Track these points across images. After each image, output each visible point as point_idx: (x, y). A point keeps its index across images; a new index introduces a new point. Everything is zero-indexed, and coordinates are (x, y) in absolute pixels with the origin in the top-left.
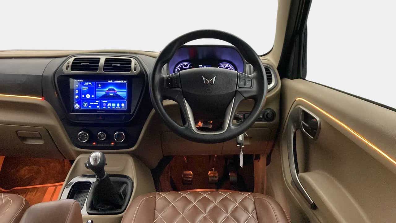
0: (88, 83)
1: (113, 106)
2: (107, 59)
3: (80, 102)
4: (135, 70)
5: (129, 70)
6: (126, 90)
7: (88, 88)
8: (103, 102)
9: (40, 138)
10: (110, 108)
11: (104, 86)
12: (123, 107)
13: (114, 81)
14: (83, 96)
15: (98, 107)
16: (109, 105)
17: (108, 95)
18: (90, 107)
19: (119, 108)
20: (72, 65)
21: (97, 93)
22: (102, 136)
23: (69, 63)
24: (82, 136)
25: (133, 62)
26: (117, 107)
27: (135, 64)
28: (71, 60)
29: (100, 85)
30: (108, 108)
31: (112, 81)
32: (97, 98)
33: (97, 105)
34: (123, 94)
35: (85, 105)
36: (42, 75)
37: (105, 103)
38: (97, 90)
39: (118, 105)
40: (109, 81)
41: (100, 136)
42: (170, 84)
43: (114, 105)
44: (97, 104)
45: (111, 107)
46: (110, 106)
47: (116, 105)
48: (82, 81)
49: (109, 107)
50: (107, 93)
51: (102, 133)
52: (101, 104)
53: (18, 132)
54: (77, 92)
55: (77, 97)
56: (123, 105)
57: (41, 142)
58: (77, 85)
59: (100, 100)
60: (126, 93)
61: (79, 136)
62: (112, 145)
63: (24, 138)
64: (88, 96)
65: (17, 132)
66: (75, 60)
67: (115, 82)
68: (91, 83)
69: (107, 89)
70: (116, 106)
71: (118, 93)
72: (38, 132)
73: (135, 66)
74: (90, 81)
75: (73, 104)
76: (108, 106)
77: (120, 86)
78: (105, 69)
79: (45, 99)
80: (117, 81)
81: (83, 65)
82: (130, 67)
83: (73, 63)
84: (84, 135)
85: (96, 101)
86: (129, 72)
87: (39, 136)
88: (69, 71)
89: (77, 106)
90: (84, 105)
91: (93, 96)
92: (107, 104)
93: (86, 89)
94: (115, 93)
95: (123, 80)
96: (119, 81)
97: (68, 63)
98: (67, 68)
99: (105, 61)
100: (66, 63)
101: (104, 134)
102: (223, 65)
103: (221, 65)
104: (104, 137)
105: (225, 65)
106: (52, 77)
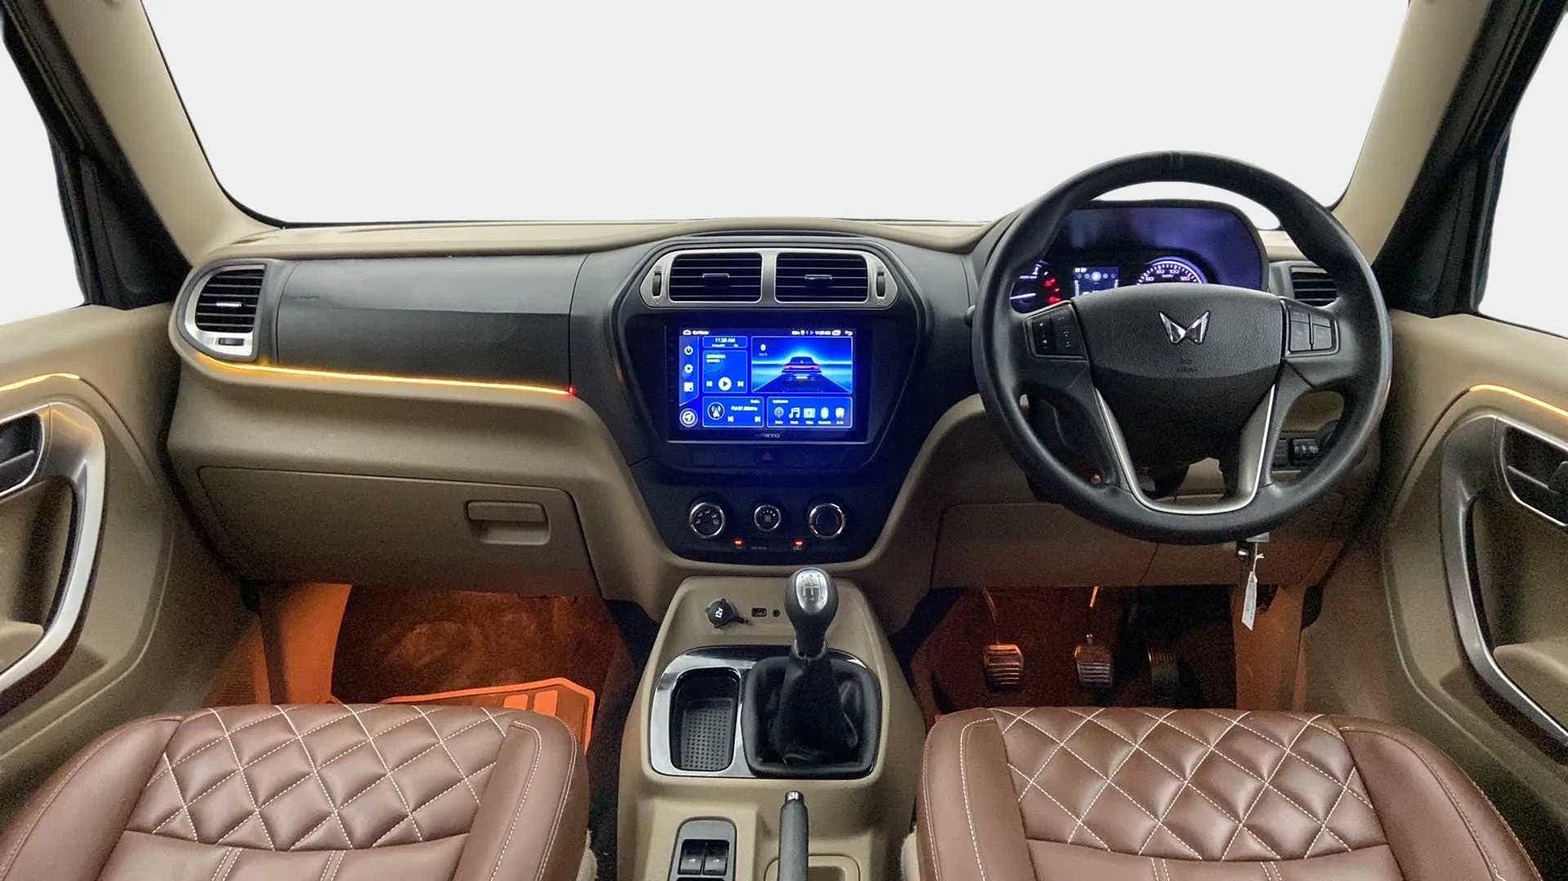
0: (724, 340)
1: (806, 415)
2: (781, 256)
3: (696, 405)
4: (881, 292)
5: (862, 293)
6: (850, 362)
7: (723, 356)
8: (775, 402)
9: (542, 525)
10: (796, 422)
11: (776, 350)
12: (840, 419)
13: (812, 333)
14: (710, 384)
15: (757, 419)
16: (795, 413)
17: (790, 379)
18: (731, 419)
19: (829, 423)
20: (672, 281)
21: (755, 372)
22: (768, 519)
23: (660, 274)
24: (705, 521)
25: (873, 263)
26: (823, 420)
27: (880, 274)
28: (666, 264)
29: (763, 347)
30: (792, 422)
31: (803, 332)
32: (753, 391)
33: (752, 414)
34: (839, 376)
35: (716, 414)
36: (568, 313)
37: (779, 405)
38: (753, 362)
39: (825, 413)
40: (794, 333)
41: (761, 518)
42: (1045, 342)
43: (810, 413)
44: (756, 409)
45: (802, 420)
46: (798, 416)
47: (818, 413)
48: (707, 333)
49: (795, 419)
50: (789, 372)
51: (770, 509)
52: (766, 412)
53: (470, 505)
54: (690, 371)
55: (688, 387)
56: (840, 412)
57: (540, 539)
58: (689, 348)
59: (766, 396)
60: (850, 372)
61: (695, 518)
62: (798, 549)
63: (481, 526)
64: (725, 384)
65: (468, 502)
66: (677, 262)
67: (814, 334)
68: (733, 340)
69: (787, 360)
70: (818, 418)
71: (825, 373)
72: (539, 504)
73: (880, 278)
74: (727, 334)
75: (676, 412)
76: (791, 416)
77: (831, 348)
78: (781, 293)
79: (576, 394)
80: (822, 333)
81: (708, 280)
82: (865, 282)
83: (673, 272)
84: (711, 513)
85: (752, 401)
86: (863, 300)
87: (541, 518)
88: (663, 300)
89: (689, 417)
90: (712, 413)
91: (740, 384)
92: (787, 408)
93: (718, 361)
94: (814, 372)
95: (843, 328)
96: (828, 333)
97: (658, 274)
98: (656, 291)
99: (779, 263)
100: (652, 272)
101: (775, 512)
102: (1161, 265)
103: (1157, 266)
104: (774, 521)
105: (1170, 265)
106: (606, 321)
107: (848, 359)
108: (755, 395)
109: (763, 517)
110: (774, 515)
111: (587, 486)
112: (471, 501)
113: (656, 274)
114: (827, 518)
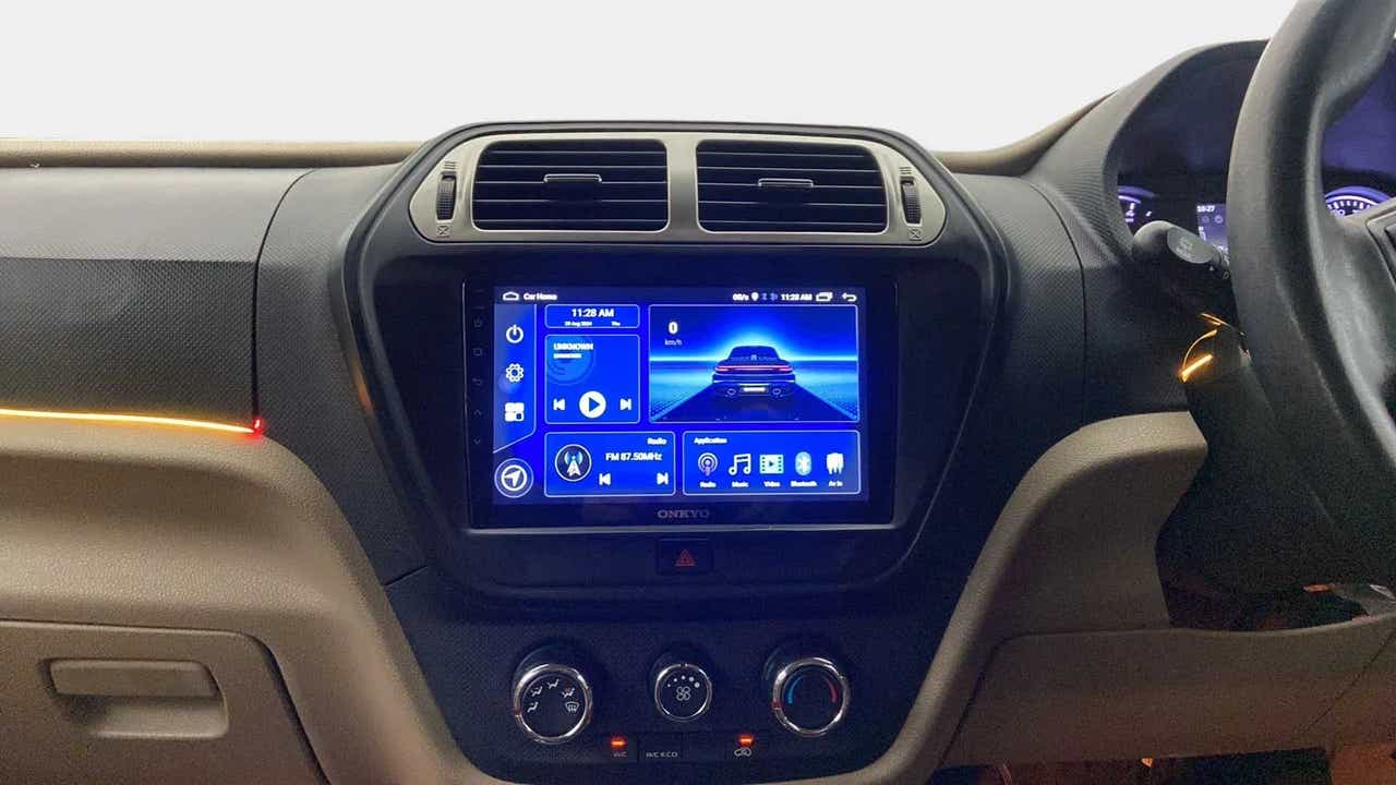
0: (592, 313)
1: (766, 469)
2: (704, 146)
3: (530, 451)
4: (913, 213)
5: (877, 218)
6: (855, 358)
7: (590, 346)
8: (698, 441)
9: (208, 700)
10: (745, 485)
11: (699, 335)
12: (835, 476)
13: (774, 297)
14: (560, 405)
15: (662, 479)
16: (741, 466)
17: (731, 393)
18: (605, 479)
19: (813, 484)
20: (479, 191)
21: (655, 378)
22: (683, 694)
23: (454, 178)
24: (547, 706)
25: (891, 164)
26: (800, 478)
27: (908, 181)
28: (465, 161)
29: (673, 328)
30: (735, 484)
31: (755, 296)
32: (653, 419)
33: (655, 467)
34: (833, 387)
35: (574, 469)
36: (253, 258)
37: (707, 448)
38: (653, 359)
39: (804, 463)
40: (737, 297)
41: (668, 694)
43: (772, 463)
44: (658, 457)
45: (757, 478)
46: (747, 470)
47: (790, 464)
48: (554, 297)
49: (740, 477)
50: (728, 375)
51: (688, 673)
52: (681, 461)
53: (55, 667)
54: (517, 379)
55: (513, 411)
56: (835, 462)
57: (207, 727)
58: (515, 328)
59: (679, 430)
60: (853, 378)
61: (527, 699)
62: (744, 752)
63: (87, 707)
64: (592, 404)
65: (49, 662)
66: (487, 156)
67: (779, 301)
68: (611, 313)
69: (722, 354)
70: (790, 473)
71: (803, 379)
72: (199, 664)
73: (909, 189)
74: (598, 301)
75: (485, 466)
76: (733, 471)
77: (810, 330)
78: (710, 216)
79: (271, 432)
80: (795, 297)
81: (554, 189)
82: (880, 196)
83: (481, 174)
84: (561, 688)
85: (651, 441)
86: (879, 229)
87: (206, 689)
88: (462, 228)
89: (515, 477)
90: (564, 467)
91: (625, 404)
92: (724, 455)
93: (578, 356)
94: (780, 376)
95: (836, 286)
96: (808, 297)
97: (449, 176)
98: (445, 209)
99: (701, 160)
100: (435, 175)
101: (698, 677)
102: (1338, 202)
103: (1331, 203)
104: (697, 697)
105: (1352, 201)
106: (332, 280)
107: (852, 354)
108: (657, 428)
109: (674, 688)
110: (697, 685)
111: (296, 625)
112: (57, 659)
113: (445, 177)
114: (810, 687)
